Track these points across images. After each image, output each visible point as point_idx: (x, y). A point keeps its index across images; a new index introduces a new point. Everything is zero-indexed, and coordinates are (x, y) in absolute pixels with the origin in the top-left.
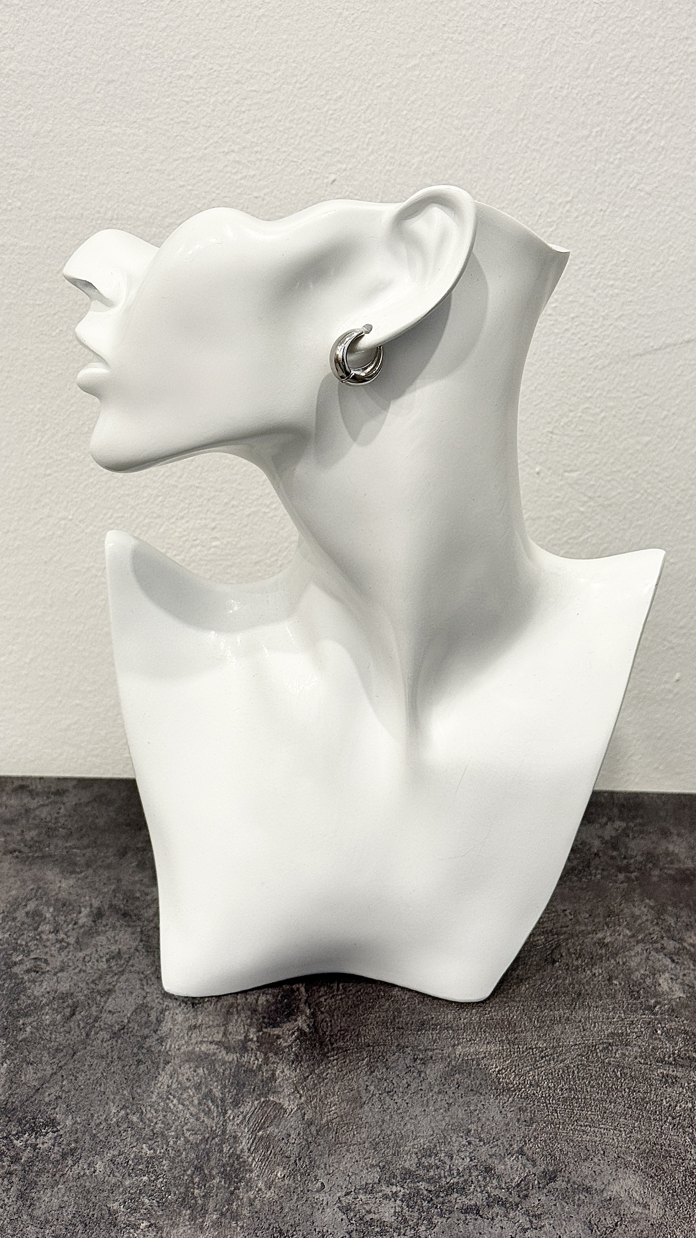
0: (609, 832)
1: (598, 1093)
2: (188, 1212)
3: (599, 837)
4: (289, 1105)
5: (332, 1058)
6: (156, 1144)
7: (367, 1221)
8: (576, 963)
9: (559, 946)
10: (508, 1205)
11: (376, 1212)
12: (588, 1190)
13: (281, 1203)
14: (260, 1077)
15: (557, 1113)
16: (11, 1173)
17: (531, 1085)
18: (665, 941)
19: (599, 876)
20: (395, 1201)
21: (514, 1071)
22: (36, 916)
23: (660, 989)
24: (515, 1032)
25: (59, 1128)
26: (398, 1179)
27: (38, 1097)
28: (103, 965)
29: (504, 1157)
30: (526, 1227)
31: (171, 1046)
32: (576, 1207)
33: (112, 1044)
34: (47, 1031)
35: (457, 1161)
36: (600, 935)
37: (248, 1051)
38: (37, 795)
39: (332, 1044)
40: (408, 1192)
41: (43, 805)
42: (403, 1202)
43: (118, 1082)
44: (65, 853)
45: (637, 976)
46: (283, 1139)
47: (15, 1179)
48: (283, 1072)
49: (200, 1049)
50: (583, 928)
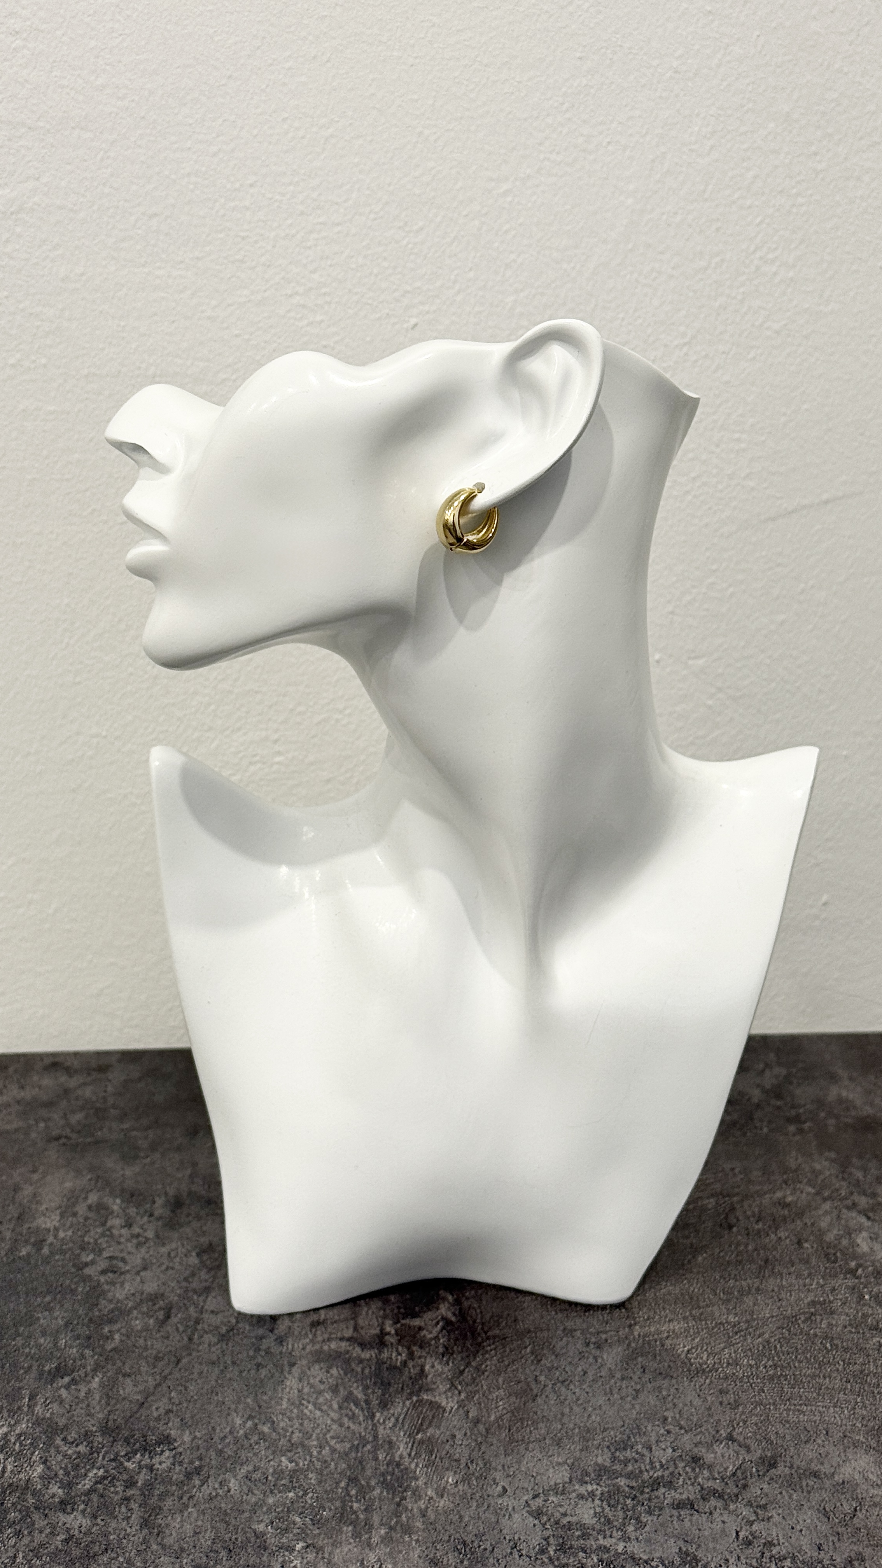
0: (769, 1080)
1: (808, 1368)
2: (350, 1528)
3: (758, 1086)
4: (447, 1403)
5: (489, 1348)
6: (297, 1455)
7: (564, 1525)
8: (757, 1227)
9: (733, 1209)
10: (726, 1497)
11: (573, 1514)
12: (816, 1475)
13: (458, 1512)
14: (406, 1373)
15: (764, 1392)
16: (127, 1499)
17: (728, 1364)
18: (856, 1197)
19: (765, 1130)
20: (593, 1500)
21: (706, 1350)
22: (101, 1210)
23: (859, 1250)
24: (699, 1307)
25: (176, 1445)
26: (593, 1475)
27: (143, 1412)
28: (193, 1260)
29: (712, 1446)
30: (752, 1519)
31: (293, 1345)
32: (805, 1494)
33: (222, 1347)
34: (140, 1337)
35: (657, 1453)
36: (779, 1194)
37: (386, 1346)
38: (76, 1071)
39: (486, 1333)
40: (606, 1490)
41: (85, 1084)
42: (602, 1501)
43: (238, 1390)
44: (122, 1136)
45: (830, 1237)
46: (448, 1441)
47: (134, 1506)
48: (433, 1366)
49: (329, 1346)
50: (758, 1188)
